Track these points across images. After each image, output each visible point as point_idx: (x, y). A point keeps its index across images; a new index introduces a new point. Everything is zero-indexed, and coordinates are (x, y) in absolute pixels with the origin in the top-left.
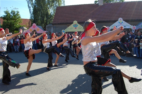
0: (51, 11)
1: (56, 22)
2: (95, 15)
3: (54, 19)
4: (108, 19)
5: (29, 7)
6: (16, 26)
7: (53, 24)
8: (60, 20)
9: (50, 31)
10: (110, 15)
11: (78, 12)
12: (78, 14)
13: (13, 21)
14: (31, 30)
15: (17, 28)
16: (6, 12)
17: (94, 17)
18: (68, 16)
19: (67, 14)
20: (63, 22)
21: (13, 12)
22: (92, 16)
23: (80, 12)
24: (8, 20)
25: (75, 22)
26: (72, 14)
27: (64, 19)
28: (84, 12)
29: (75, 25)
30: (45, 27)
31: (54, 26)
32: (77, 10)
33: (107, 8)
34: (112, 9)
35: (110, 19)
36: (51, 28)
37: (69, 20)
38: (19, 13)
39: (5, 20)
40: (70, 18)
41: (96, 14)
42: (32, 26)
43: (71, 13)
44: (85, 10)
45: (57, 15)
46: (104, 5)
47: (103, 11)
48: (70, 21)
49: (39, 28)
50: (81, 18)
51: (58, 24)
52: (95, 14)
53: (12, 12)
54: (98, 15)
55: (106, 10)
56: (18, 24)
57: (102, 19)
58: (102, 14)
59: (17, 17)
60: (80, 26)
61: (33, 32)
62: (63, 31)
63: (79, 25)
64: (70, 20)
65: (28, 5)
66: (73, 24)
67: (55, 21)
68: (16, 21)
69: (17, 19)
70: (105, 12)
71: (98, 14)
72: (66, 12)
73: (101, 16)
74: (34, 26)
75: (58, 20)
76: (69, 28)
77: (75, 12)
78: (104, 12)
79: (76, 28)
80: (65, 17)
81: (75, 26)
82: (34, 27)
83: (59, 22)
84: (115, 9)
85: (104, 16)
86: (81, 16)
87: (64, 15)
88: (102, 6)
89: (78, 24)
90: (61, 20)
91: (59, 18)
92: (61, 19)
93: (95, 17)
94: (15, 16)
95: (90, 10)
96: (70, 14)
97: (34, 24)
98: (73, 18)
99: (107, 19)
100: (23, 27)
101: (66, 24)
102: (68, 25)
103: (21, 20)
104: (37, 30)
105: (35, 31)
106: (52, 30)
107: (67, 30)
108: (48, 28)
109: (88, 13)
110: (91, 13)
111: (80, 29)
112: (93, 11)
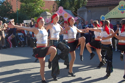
6: (36, 11)
7: (87, 7)
9: (83, 17)
13: (32, 4)
15: (38, 13)
20: (102, 3)
24: (26, 3)
29: (122, 7)
30: (76, 12)
31: (89, 9)
36: (84, 13)
39: (23, 3)
42: (58, 11)
48: (114, 2)
49: (67, 14)
51: (95, 6)
56: (39, 9)
62: (103, 17)
67: (90, 2)
68: (37, 4)
75: (95, 1)
79: (123, 12)
82: (61, 12)
83: (97, 3)
90: (100, 1)
100: (45, 12)
101: (107, 6)
102: (109, 7)
103: (43, 3)
104: (65, 17)
105: (61, 17)
106: (86, 16)
107: (109, 16)
108: (81, 12)
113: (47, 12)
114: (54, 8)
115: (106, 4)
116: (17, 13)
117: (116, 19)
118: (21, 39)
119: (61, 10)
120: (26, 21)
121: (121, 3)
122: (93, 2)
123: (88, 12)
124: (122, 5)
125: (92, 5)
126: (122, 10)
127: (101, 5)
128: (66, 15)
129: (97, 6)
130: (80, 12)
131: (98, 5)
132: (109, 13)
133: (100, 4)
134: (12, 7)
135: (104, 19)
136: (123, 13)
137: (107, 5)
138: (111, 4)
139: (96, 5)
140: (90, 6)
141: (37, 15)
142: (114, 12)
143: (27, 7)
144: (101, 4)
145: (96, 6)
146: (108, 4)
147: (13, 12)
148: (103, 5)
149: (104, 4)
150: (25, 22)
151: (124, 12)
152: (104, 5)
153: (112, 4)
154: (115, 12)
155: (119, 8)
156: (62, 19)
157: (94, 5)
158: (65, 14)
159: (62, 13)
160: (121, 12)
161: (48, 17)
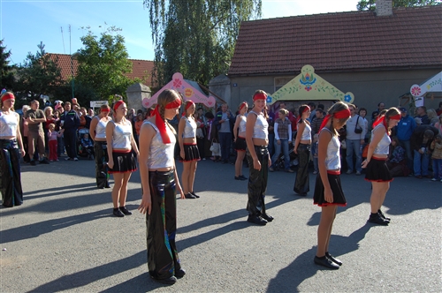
0: (221, 36)
1: (239, 71)
2: (365, 48)
3: (234, 60)
4: (410, 60)
5: (154, 23)
6: (113, 82)
7: (229, 76)
8: (252, 64)
9: (221, 95)
10: (418, 45)
11: (310, 38)
12: (310, 43)
13: (107, 66)
15: (118, 87)
16: (87, 41)
17: (361, 53)
18: (277, 49)
19: (273, 45)
20: (261, 68)
21: (106, 40)
22: (355, 49)
23: (314, 38)
24: (91, 64)
25: (308, 70)
26: (291, 44)
27: (266, 59)
28: (329, 37)
29: (307, 78)
31: (235, 81)
32: (306, 30)
33: (405, 23)
34: (422, 27)
35: (418, 60)
36: (224, 89)
37: (280, 63)
38: (122, 41)
39: (84, 64)
40: (286, 58)
41: (369, 44)
42: (171, 82)
43: (287, 40)
44: (333, 32)
45: (242, 47)
46: (394, 14)
47: (393, 33)
48: (285, 67)
49: (191, 88)
50: (320, 56)
51: (248, 75)
52: (364, 44)
53: (102, 41)
54: (375, 48)
55: (403, 32)
56: (119, 77)
57: (390, 61)
58: (390, 42)
59: (119, 54)
60: (323, 83)
63: (319, 79)
64: (285, 62)
65: (151, 18)
66: (299, 77)
67: (237, 65)
68: (114, 67)
69: (118, 62)
70: (399, 37)
71: (375, 43)
72: (270, 37)
73: (387, 52)
74: (177, 80)
75: (247, 65)
76: (288, 89)
77: (301, 39)
78: (394, 38)
79: (308, 89)
80: (267, 54)
81: (308, 81)
82: (177, 84)
83: (251, 69)
84: (432, 26)
85: (397, 51)
86: (320, 51)
87: (266, 46)
88: (390, 17)
89: (315, 76)
90: (256, 64)
91: (248, 55)
92: (257, 59)
93: (366, 53)
94: (113, 50)
95: (348, 31)
96: (282, 45)
97: (177, 76)
98: (295, 57)
99: (406, 60)
101: (271, 75)
102: (276, 78)
103: (128, 65)
104: (187, 95)
106: (227, 94)
107: (281, 96)
108: (216, 87)
109: (344, 41)
110: (353, 40)
111: (322, 90)
112: (358, 35)
113: (141, 85)
114: (154, 75)
116: (73, 85)
118: (86, 142)
119: (179, 80)
120: (94, 102)
121: (305, 70)
122: (243, 67)
123: (232, 86)
124: (307, 74)
125: (241, 72)
126: (306, 83)
127: (259, 73)
128: (189, 91)
129: (251, 74)
130: (215, 85)
131: (254, 73)
132: (281, 90)
133: (256, 71)
134: (59, 70)
135: (270, 101)
137: (271, 72)
138: (279, 72)
139: (248, 72)
140: (237, 74)
141: (117, 90)
142: (290, 88)
143: (92, 72)
144: (260, 71)
146: (274, 72)
147: (62, 82)
148: (264, 73)
149: (265, 71)
150: (93, 104)
151: (311, 88)
152: (266, 73)
153: (282, 71)
155: (300, 81)
157: (245, 72)
158: (186, 90)
159: (179, 86)
160: (306, 88)
161: (144, 96)
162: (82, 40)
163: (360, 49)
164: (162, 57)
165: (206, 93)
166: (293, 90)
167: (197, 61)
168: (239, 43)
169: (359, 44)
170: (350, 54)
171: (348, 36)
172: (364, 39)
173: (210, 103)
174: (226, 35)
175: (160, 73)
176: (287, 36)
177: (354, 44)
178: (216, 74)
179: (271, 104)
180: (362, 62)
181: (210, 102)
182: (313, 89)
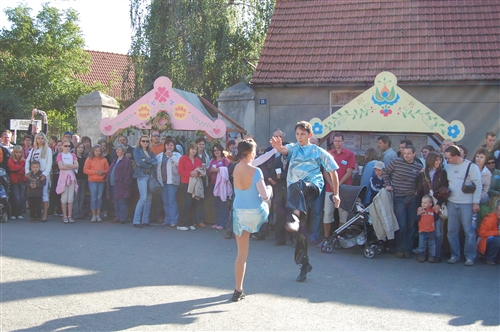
0: (243, 16)
1: (272, 78)
2: (488, 47)
3: (263, 59)
6: (55, 88)
7: (255, 86)
8: (293, 68)
9: (238, 119)
11: (394, 27)
12: (393, 34)
13: (43, 61)
14: (144, 112)
15: (64, 96)
17: (480, 55)
18: (337, 44)
19: (330, 37)
20: (307, 75)
21: (49, 15)
22: (470, 47)
23: (401, 26)
24: (19, 56)
25: (386, 80)
26: (361, 36)
27: (318, 59)
28: (426, 25)
29: (385, 94)
31: (263, 95)
32: (387, 13)
36: (244, 108)
37: (340, 67)
40: (351, 59)
41: (495, 39)
42: (152, 92)
43: (355, 28)
44: (434, 18)
48: (349, 74)
49: (185, 104)
50: (410, 57)
51: (286, 86)
52: (486, 39)
53: (41, 16)
56: (67, 79)
60: (411, 104)
61: (152, 120)
62: (317, 125)
63: (404, 96)
64: (350, 66)
66: (371, 91)
67: (267, 68)
68: (58, 62)
69: (67, 54)
72: (325, 22)
74: (161, 90)
75: (284, 68)
76: (351, 112)
77: (378, 27)
79: (386, 113)
80: (320, 51)
81: (385, 97)
83: (290, 75)
86: (410, 49)
87: (318, 38)
89: (399, 91)
90: (301, 67)
91: (287, 52)
92: (302, 60)
93: (489, 54)
94: (58, 33)
95: (458, 17)
96: (346, 36)
97: (162, 82)
101: (324, 87)
102: (334, 92)
103: (83, 59)
104: (178, 115)
105: (162, 115)
106: (249, 116)
107: (339, 123)
108: (230, 104)
109: (451, 32)
110: (468, 32)
111: (409, 116)
112: (475, 24)
113: (103, 96)
114: (126, 78)
115: (324, 80)
117: (359, 136)
119: (164, 88)
120: (18, 121)
121: (382, 80)
122: (278, 71)
123: (258, 103)
124: (385, 87)
125: (274, 81)
126: (383, 103)
127: (304, 82)
128: (182, 109)
129: (292, 83)
130: (228, 101)
131: (296, 83)
132: (339, 114)
133: (300, 79)
135: (320, 132)
136: (386, 115)
137: (325, 82)
138: (338, 82)
139: (286, 80)
140: (266, 83)
141: (62, 104)
142: (355, 111)
143: (20, 69)
144: (307, 80)
145: (288, 83)
146: (330, 82)
148: (312, 82)
149: (315, 80)
150: (16, 124)
151: (390, 112)
152: (316, 83)
153: (344, 80)
154: (359, 112)
155: (373, 98)
156: (164, 122)
157: (282, 80)
158: (177, 106)
159: (165, 100)
160: (382, 112)
161: (105, 113)
162: (7, 12)
163: (478, 47)
164: (143, 48)
165: (213, 114)
166: (359, 114)
167: (201, 59)
168: (273, 30)
169: (477, 39)
170: (462, 55)
171: (459, 25)
172: (485, 31)
173: (217, 131)
174: (252, 17)
175: (137, 77)
176: (355, 21)
177: (469, 39)
178: (233, 81)
179: (322, 136)
180: (482, 70)
181: (217, 128)
182: (394, 112)
